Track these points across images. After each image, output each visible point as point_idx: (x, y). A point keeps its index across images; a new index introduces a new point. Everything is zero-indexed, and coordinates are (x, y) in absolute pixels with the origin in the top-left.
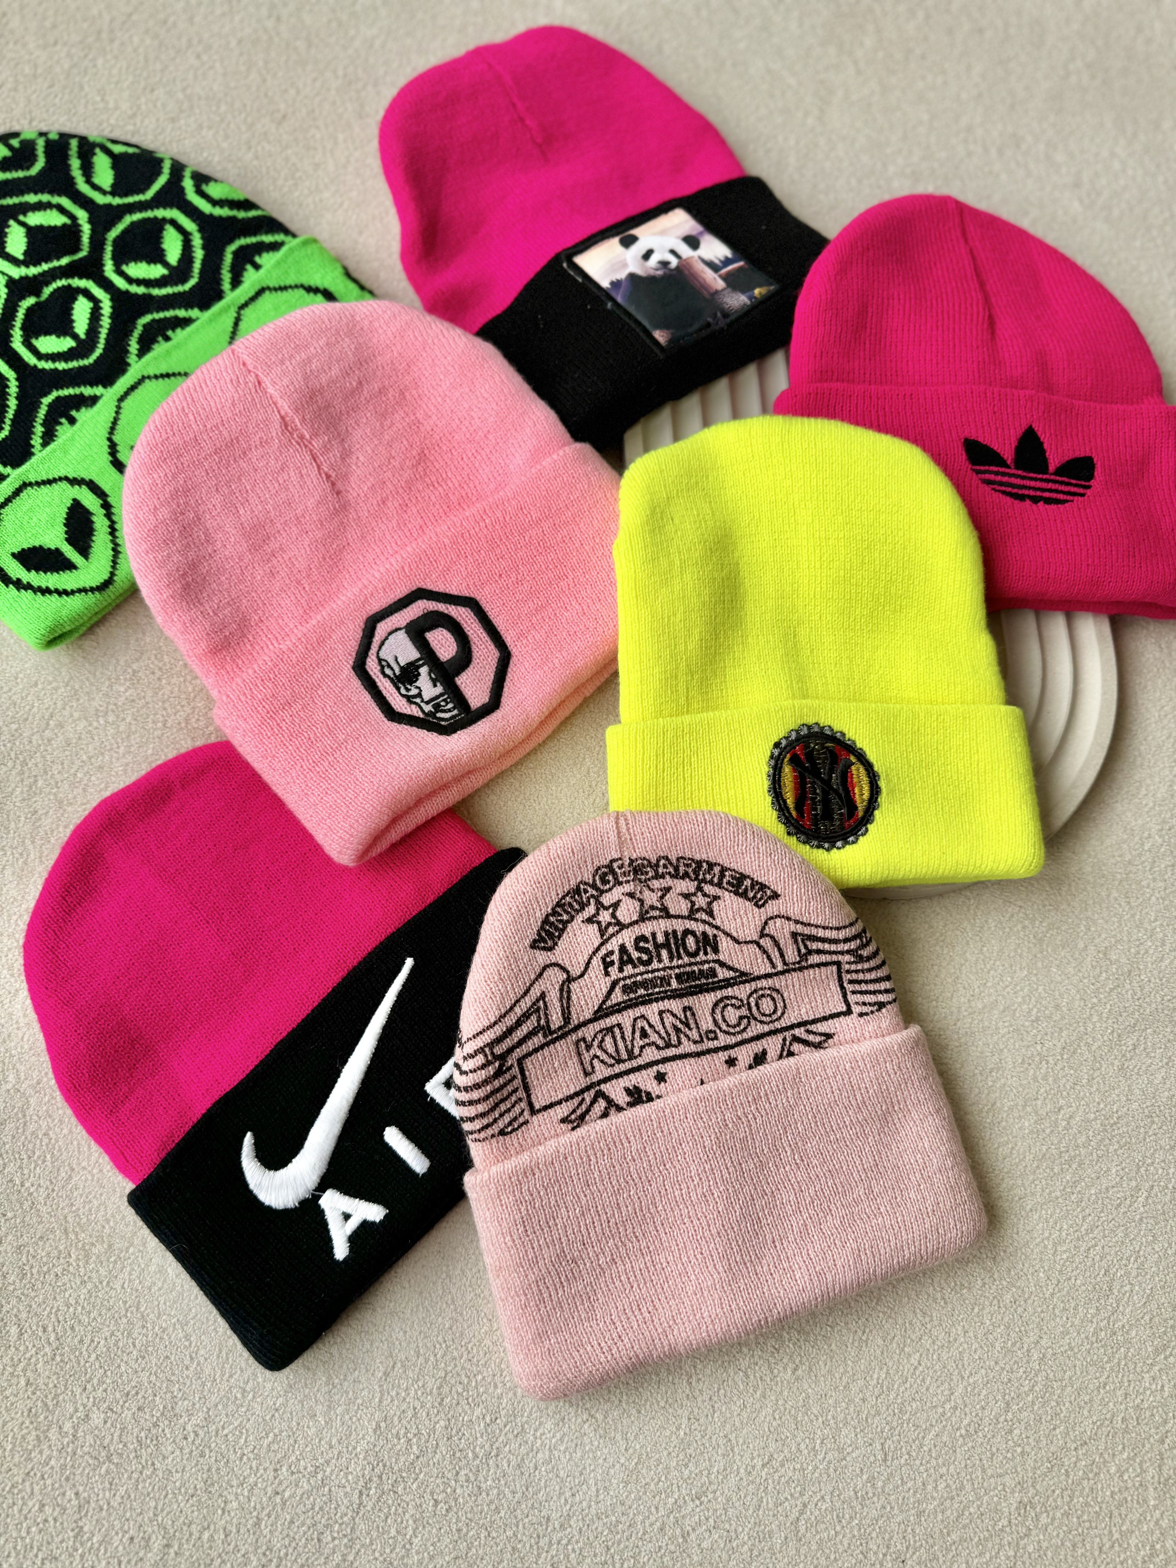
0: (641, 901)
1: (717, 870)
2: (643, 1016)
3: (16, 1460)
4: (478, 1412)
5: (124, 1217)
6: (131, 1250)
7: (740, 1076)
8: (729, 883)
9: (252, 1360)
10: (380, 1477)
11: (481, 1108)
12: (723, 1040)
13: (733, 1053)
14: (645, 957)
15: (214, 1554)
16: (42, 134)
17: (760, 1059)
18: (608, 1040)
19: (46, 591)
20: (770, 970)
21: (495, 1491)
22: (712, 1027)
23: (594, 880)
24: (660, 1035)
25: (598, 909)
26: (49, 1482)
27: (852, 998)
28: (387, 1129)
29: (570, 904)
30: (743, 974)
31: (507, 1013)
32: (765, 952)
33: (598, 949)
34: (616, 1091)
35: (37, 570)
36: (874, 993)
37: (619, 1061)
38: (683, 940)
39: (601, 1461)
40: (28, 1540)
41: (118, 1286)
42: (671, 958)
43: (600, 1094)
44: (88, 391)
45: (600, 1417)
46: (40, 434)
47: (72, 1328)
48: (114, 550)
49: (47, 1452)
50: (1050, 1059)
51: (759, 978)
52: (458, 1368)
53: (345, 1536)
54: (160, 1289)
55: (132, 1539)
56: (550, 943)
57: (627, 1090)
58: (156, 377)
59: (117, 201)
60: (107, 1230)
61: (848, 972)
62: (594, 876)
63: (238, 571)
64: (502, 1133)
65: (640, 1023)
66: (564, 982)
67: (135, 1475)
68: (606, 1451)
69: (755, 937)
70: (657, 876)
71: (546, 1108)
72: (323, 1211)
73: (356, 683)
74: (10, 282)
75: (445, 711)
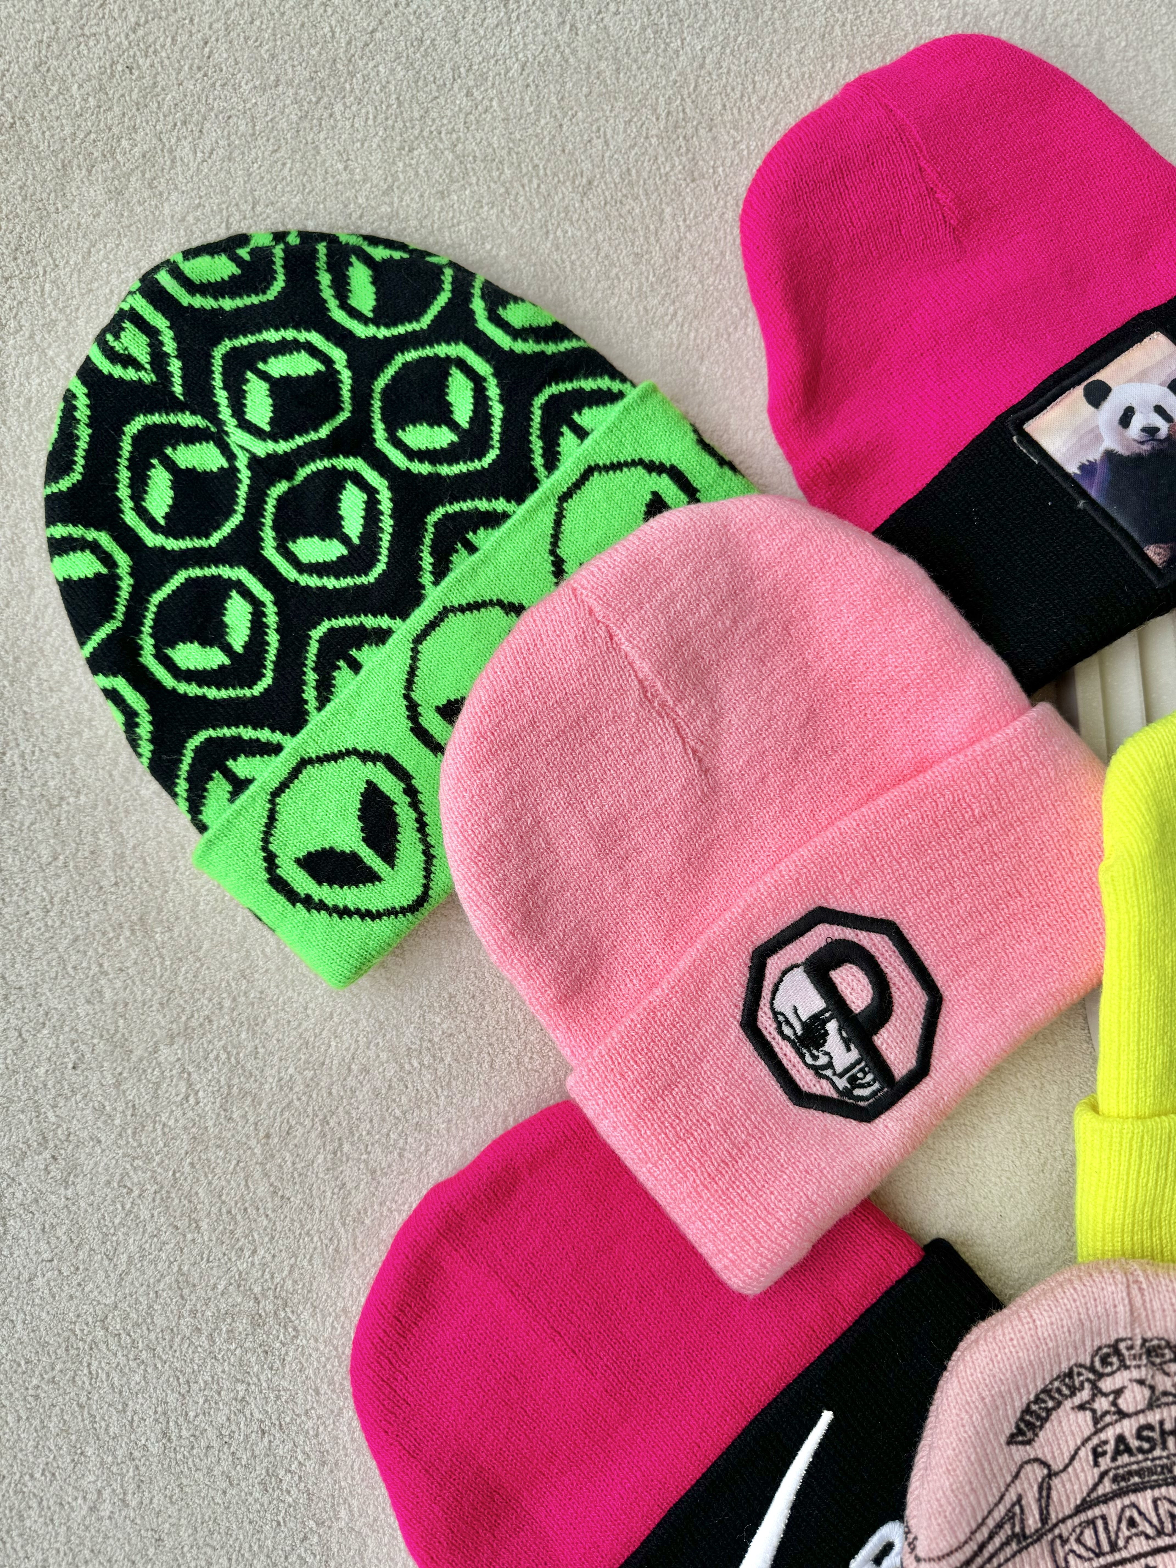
0: (1152, 1388)
2: (1134, 1505)
14: (1146, 1446)
16: (280, 237)
18: (1088, 1532)
23: (1092, 1362)
24: (1150, 1523)
25: (1093, 1395)
29: (1058, 1389)
31: (978, 1527)
33: (1089, 1439)
35: (330, 882)
37: (1100, 1556)
44: (369, 622)
46: (314, 684)
48: (425, 853)
56: (1030, 1435)
58: (462, 609)
59: (383, 333)
62: (1093, 1357)
65: (1128, 1513)
66: (1043, 1479)
73: (747, 1049)
74: (255, 462)
75: (862, 1086)
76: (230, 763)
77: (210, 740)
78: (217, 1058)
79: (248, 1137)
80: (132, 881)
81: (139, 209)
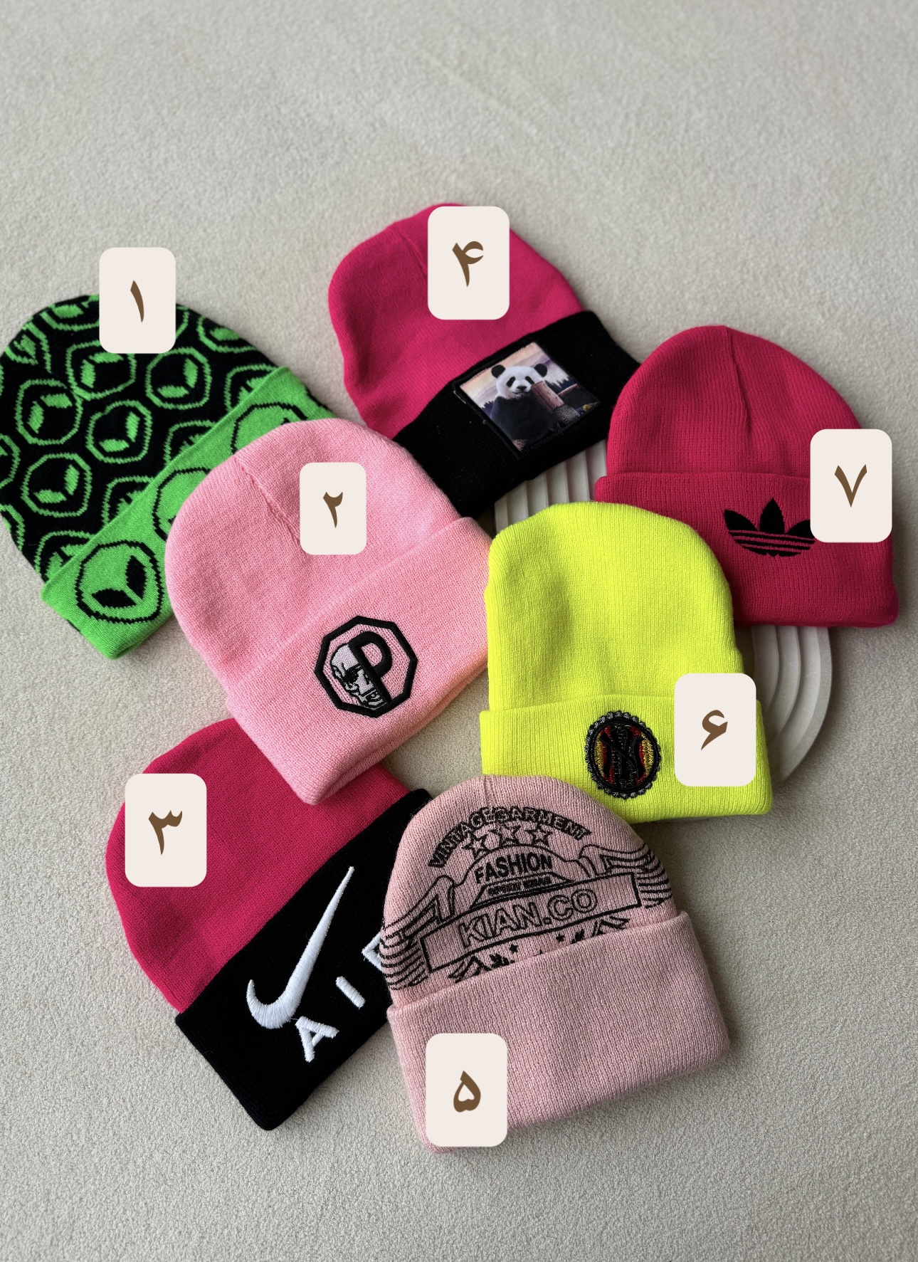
0: (501, 835)
1: (550, 815)
2: (502, 909)
3: (109, 1181)
4: (396, 1158)
5: (172, 1030)
6: (177, 1051)
7: (567, 949)
8: (557, 824)
9: (253, 1123)
10: (334, 1198)
11: (397, 969)
12: (555, 924)
13: (561, 932)
14: (503, 871)
15: (231, 1243)
17: (579, 936)
18: (480, 924)
19: (115, 620)
20: (586, 878)
21: (407, 1209)
22: (547, 915)
23: (470, 821)
24: (513, 921)
25: (472, 840)
26: (129, 1196)
27: (642, 896)
28: (338, 979)
29: (454, 836)
30: (568, 881)
31: (413, 909)
32: (583, 867)
33: (472, 866)
34: (485, 957)
35: (109, 606)
36: (656, 892)
37: (487, 938)
38: (529, 859)
39: (474, 1191)
40: (117, 1232)
41: (169, 1073)
42: (520, 871)
43: (474, 959)
44: (138, 479)
45: (474, 1163)
46: (107, 510)
47: (141, 1100)
48: (159, 591)
49: (127, 1177)
50: (779, 933)
51: (579, 883)
52: (384, 1130)
53: (312, 1234)
54: (195, 1076)
55: (180, 1232)
56: (441, 862)
57: (492, 956)
58: (184, 472)
60: (162, 1038)
61: (639, 878)
62: (470, 819)
63: (241, 606)
64: (411, 984)
65: (500, 914)
66: (450, 887)
67: (182, 1193)
68: (478, 1185)
69: (576, 858)
70: (511, 819)
71: (439, 968)
72: (298, 1030)
73: (317, 683)
74: (85, 403)
75: (374, 701)
76: (63, 548)
77: (53, 537)
78: (48, 699)
79: (62, 739)
80: (10, 609)
81: (36, 284)
